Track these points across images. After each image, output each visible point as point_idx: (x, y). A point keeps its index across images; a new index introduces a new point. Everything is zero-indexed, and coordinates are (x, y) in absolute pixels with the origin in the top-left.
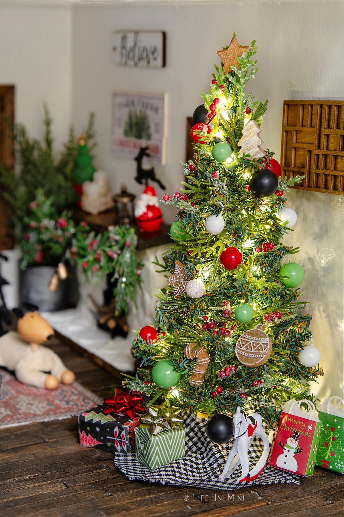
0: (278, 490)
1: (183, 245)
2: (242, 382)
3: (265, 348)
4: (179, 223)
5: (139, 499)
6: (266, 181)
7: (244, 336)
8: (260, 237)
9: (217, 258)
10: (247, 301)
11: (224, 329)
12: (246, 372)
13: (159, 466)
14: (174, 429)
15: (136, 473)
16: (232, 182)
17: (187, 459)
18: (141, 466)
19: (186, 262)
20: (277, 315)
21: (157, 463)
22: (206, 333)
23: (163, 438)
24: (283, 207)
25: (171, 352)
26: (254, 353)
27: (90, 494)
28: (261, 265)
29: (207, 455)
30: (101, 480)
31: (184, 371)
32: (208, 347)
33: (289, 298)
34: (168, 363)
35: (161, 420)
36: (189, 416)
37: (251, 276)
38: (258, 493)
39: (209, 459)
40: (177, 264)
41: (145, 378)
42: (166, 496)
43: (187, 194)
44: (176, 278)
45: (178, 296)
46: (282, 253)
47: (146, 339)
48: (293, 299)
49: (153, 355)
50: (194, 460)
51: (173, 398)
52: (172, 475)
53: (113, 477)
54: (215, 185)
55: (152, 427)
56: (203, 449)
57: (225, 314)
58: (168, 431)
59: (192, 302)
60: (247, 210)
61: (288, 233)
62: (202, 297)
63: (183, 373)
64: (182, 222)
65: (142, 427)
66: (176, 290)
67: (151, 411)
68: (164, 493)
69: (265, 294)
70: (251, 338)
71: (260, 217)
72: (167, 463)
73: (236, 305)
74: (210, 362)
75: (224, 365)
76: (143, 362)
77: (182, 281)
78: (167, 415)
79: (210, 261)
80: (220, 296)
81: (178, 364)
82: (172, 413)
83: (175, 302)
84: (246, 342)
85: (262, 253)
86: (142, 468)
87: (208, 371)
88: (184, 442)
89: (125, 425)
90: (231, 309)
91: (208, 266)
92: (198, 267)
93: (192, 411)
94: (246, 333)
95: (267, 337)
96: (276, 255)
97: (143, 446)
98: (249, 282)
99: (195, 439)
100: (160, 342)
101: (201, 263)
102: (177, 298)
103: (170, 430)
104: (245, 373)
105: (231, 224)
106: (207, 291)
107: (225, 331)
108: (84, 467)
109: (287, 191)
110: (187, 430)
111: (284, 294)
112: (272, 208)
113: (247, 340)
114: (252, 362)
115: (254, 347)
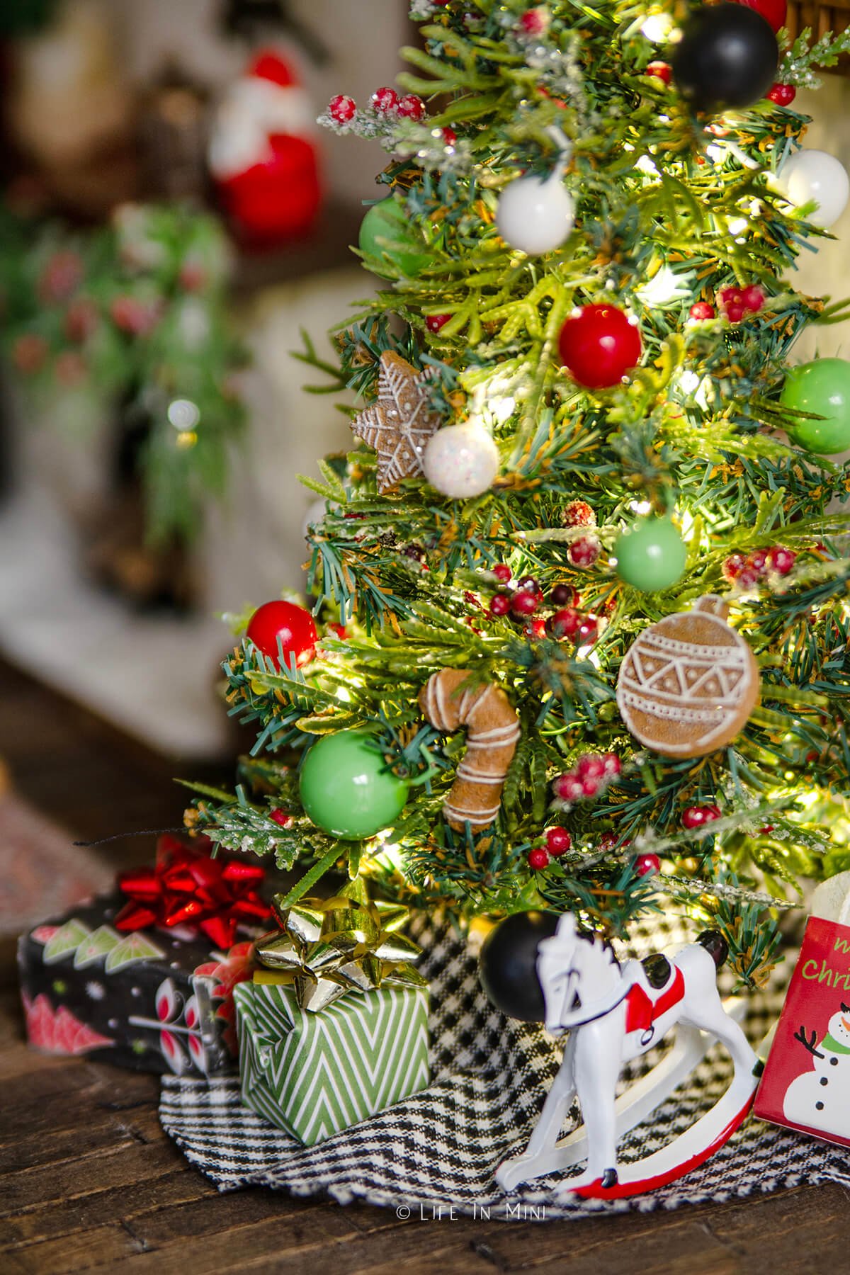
0: (782, 1213)
1: (411, 294)
2: (642, 811)
3: (732, 685)
4: (392, 209)
5: (260, 1260)
6: (734, 50)
7: (650, 640)
8: (708, 261)
9: (543, 343)
10: (662, 508)
11: (572, 613)
12: (661, 773)
13: (331, 1129)
14: (385, 988)
15: (246, 1161)
16: (597, 51)
17: (432, 1094)
18: (261, 1127)
19: (423, 357)
20: (775, 559)
21: (324, 1116)
22: (504, 626)
23: (343, 1024)
24: (794, 149)
25: (368, 703)
26: (689, 706)
27: (72, 1244)
28: (715, 371)
29: (510, 1080)
30: (114, 1190)
31: (421, 772)
32: (510, 682)
33: (818, 492)
34: (362, 743)
35: (336, 957)
36: (440, 936)
37: (675, 409)
38: (709, 1227)
39: (514, 1097)
40: (390, 367)
41: (273, 799)
42: (362, 1247)
43: (424, 98)
44: (385, 416)
45: (394, 486)
46: (792, 321)
47: (273, 653)
48: (833, 497)
49: (304, 711)
50: (459, 1098)
51: (380, 870)
52: (378, 1152)
53: (157, 1174)
54: (532, 61)
55: (299, 982)
56: (495, 1059)
57: (576, 557)
58: (361, 996)
59: (448, 513)
60: (657, 159)
61: (815, 250)
62: (490, 492)
63: (418, 781)
64: (405, 206)
65: (264, 983)
66: (383, 462)
67: (296, 922)
68: (352, 1236)
69: (725, 477)
70: (677, 649)
71: (705, 185)
72: (360, 1117)
73: (618, 520)
74: (519, 741)
75: (572, 744)
76: (262, 737)
77: (407, 429)
78: (360, 936)
79: (515, 355)
80: (557, 489)
81: (397, 746)
82: (375, 926)
83: (384, 510)
84: (660, 663)
85: (717, 325)
86: (265, 1138)
87: (515, 773)
88: (423, 1035)
89: (199, 973)
90: (602, 537)
91: (509, 376)
92: (471, 380)
93: (452, 918)
94: (658, 628)
95: (736, 645)
96: (769, 329)
97: (267, 1053)
98: (665, 432)
99: (466, 1022)
100: (325, 659)
101: (484, 362)
102: (391, 494)
103: (372, 992)
104: (656, 780)
105: (597, 212)
106: (505, 471)
107: (579, 623)
108: (45, 1139)
109: (811, 86)
110: (435, 987)
111: (800, 477)
112: (754, 152)
113: (661, 655)
114: (683, 738)
115: (690, 683)
